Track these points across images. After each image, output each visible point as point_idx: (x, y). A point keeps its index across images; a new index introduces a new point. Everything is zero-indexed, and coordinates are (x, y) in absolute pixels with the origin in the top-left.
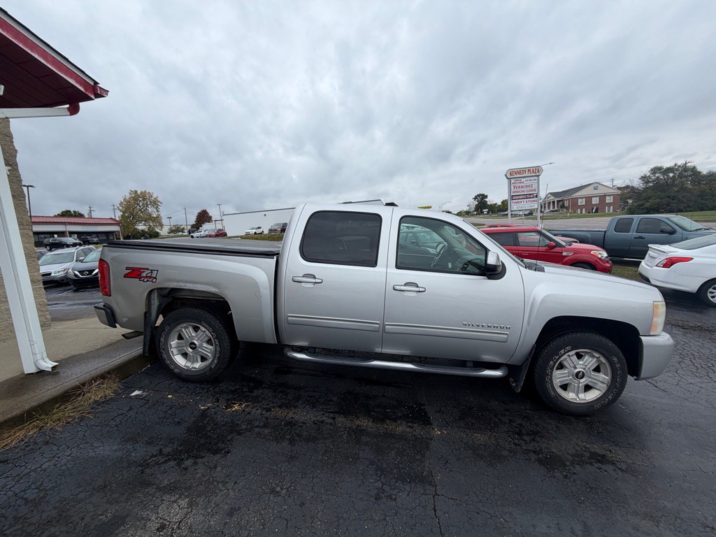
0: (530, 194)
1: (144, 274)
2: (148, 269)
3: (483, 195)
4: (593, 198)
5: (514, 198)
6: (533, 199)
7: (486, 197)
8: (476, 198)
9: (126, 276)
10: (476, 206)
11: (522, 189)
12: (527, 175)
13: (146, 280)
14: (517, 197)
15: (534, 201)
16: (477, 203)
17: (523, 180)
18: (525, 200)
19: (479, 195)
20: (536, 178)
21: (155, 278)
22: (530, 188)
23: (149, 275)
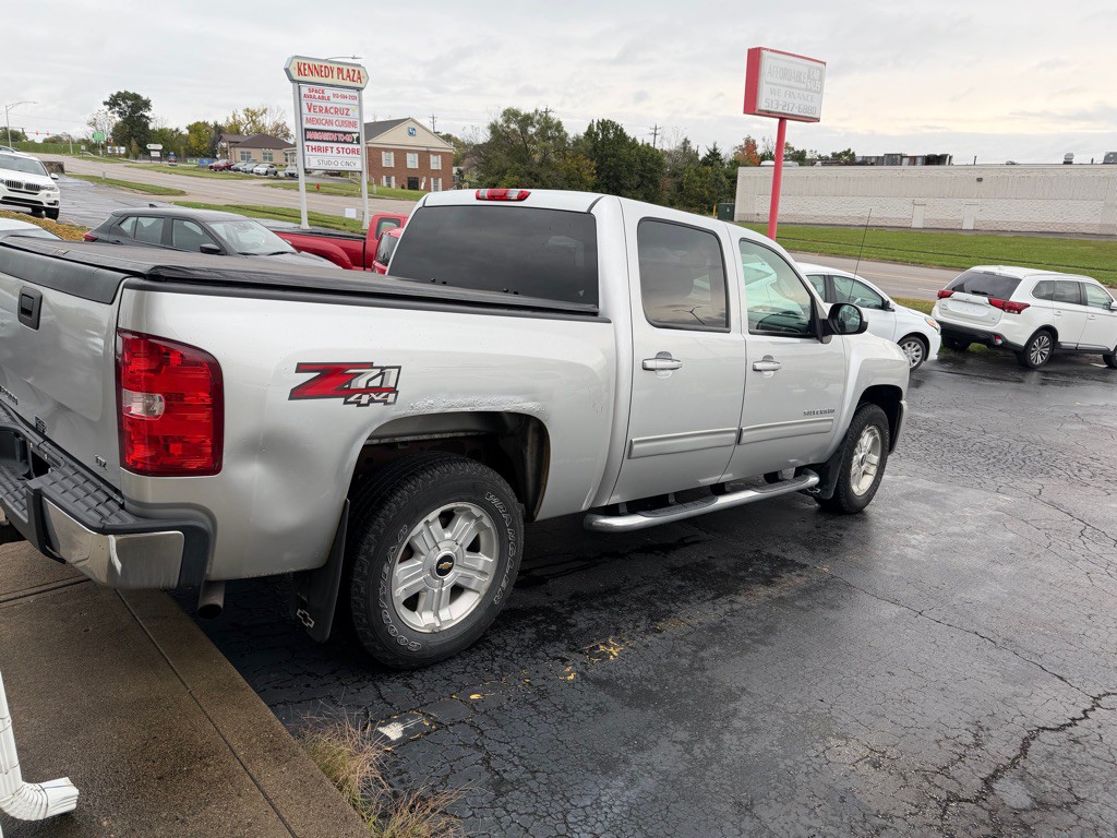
0: (345, 133)
1: (360, 383)
2: (369, 365)
3: (136, 97)
4: (408, 155)
5: (309, 135)
6: (351, 146)
7: (147, 104)
8: (113, 102)
9: (298, 393)
10: (117, 129)
11: (328, 117)
12: (335, 81)
13: (365, 399)
14: (317, 136)
15: (353, 151)
16: (119, 119)
17: (328, 92)
18: (335, 145)
19: (124, 96)
20: (355, 93)
21: (393, 390)
22: (344, 118)
23: (376, 383)
